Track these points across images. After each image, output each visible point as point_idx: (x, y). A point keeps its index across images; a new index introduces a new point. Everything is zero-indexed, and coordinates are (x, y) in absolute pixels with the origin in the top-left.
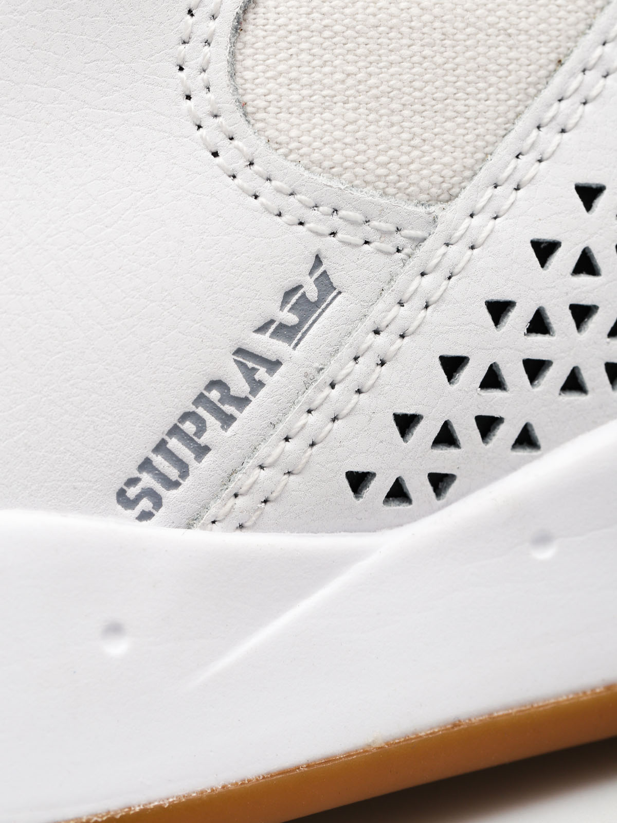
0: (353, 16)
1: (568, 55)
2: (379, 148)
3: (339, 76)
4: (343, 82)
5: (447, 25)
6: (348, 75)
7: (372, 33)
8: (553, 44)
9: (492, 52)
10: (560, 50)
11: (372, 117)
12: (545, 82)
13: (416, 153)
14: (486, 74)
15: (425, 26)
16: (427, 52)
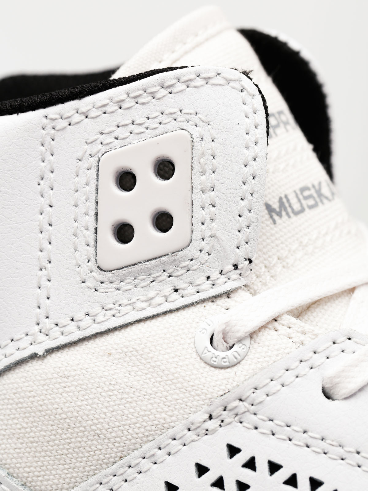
0: (32, 402)
1: (126, 456)
2: (27, 464)
3: (19, 426)
4: (20, 429)
5: (72, 422)
6: (23, 427)
7: (38, 413)
8: (121, 449)
9: (89, 442)
10: (123, 453)
11: (28, 449)
12: (112, 464)
13: (43, 473)
14: (84, 450)
15: (61, 419)
16: (59, 431)
